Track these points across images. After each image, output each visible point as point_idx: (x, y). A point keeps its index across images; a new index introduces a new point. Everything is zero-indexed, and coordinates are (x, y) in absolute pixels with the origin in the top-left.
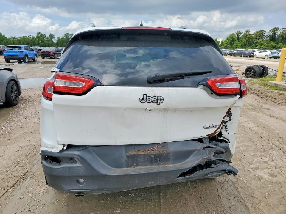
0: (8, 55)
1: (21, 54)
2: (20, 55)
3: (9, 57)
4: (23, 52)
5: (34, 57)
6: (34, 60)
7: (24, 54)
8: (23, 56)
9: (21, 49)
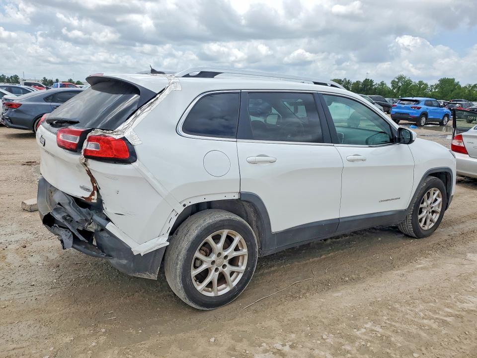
0: (396, 113)
1: (415, 112)
2: (413, 113)
3: (399, 115)
4: (419, 108)
5: (441, 119)
6: (441, 124)
7: (420, 113)
8: (417, 115)
9: (418, 104)
